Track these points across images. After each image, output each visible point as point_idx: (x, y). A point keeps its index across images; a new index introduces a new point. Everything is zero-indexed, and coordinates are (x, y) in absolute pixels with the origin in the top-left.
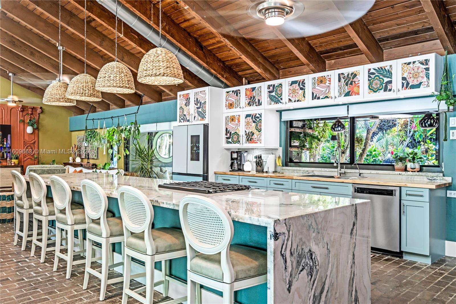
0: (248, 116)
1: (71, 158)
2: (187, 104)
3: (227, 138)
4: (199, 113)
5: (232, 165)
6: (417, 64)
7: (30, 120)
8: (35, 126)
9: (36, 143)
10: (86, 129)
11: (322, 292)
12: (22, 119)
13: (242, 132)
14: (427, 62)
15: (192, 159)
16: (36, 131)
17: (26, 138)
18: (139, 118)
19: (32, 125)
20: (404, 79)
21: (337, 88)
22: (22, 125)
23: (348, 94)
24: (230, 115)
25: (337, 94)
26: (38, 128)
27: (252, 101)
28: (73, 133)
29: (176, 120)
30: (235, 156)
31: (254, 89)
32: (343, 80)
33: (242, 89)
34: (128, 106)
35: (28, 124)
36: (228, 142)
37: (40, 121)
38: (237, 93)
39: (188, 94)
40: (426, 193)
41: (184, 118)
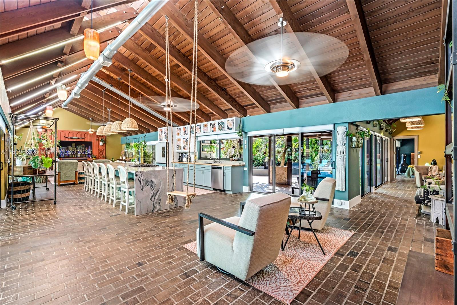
0: (184, 139)
1: (121, 157)
2: (162, 133)
3: (177, 148)
4: (166, 138)
5: (179, 159)
6: (231, 121)
7: (101, 139)
8: (104, 142)
9: (105, 150)
10: (126, 143)
11: (157, 192)
12: (98, 139)
13: (182, 146)
14: (233, 121)
15: (163, 157)
16: (105, 145)
17: (100, 148)
18: (146, 139)
19: (102, 142)
20: (228, 126)
21: (210, 129)
22: (98, 141)
23: (213, 131)
24: (178, 138)
25: (210, 131)
26: (105, 143)
27: (185, 133)
28: (123, 145)
29: (158, 140)
30: (180, 155)
31: (185, 128)
32: (211, 126)
33: (182, 127)
34: (152, 132)
35: (101, 141)
36: (178, 150)
37: (106, 140)
38: (180, 129)
39: (162, 129)
40: (230, 168)
41: (161, 140)
